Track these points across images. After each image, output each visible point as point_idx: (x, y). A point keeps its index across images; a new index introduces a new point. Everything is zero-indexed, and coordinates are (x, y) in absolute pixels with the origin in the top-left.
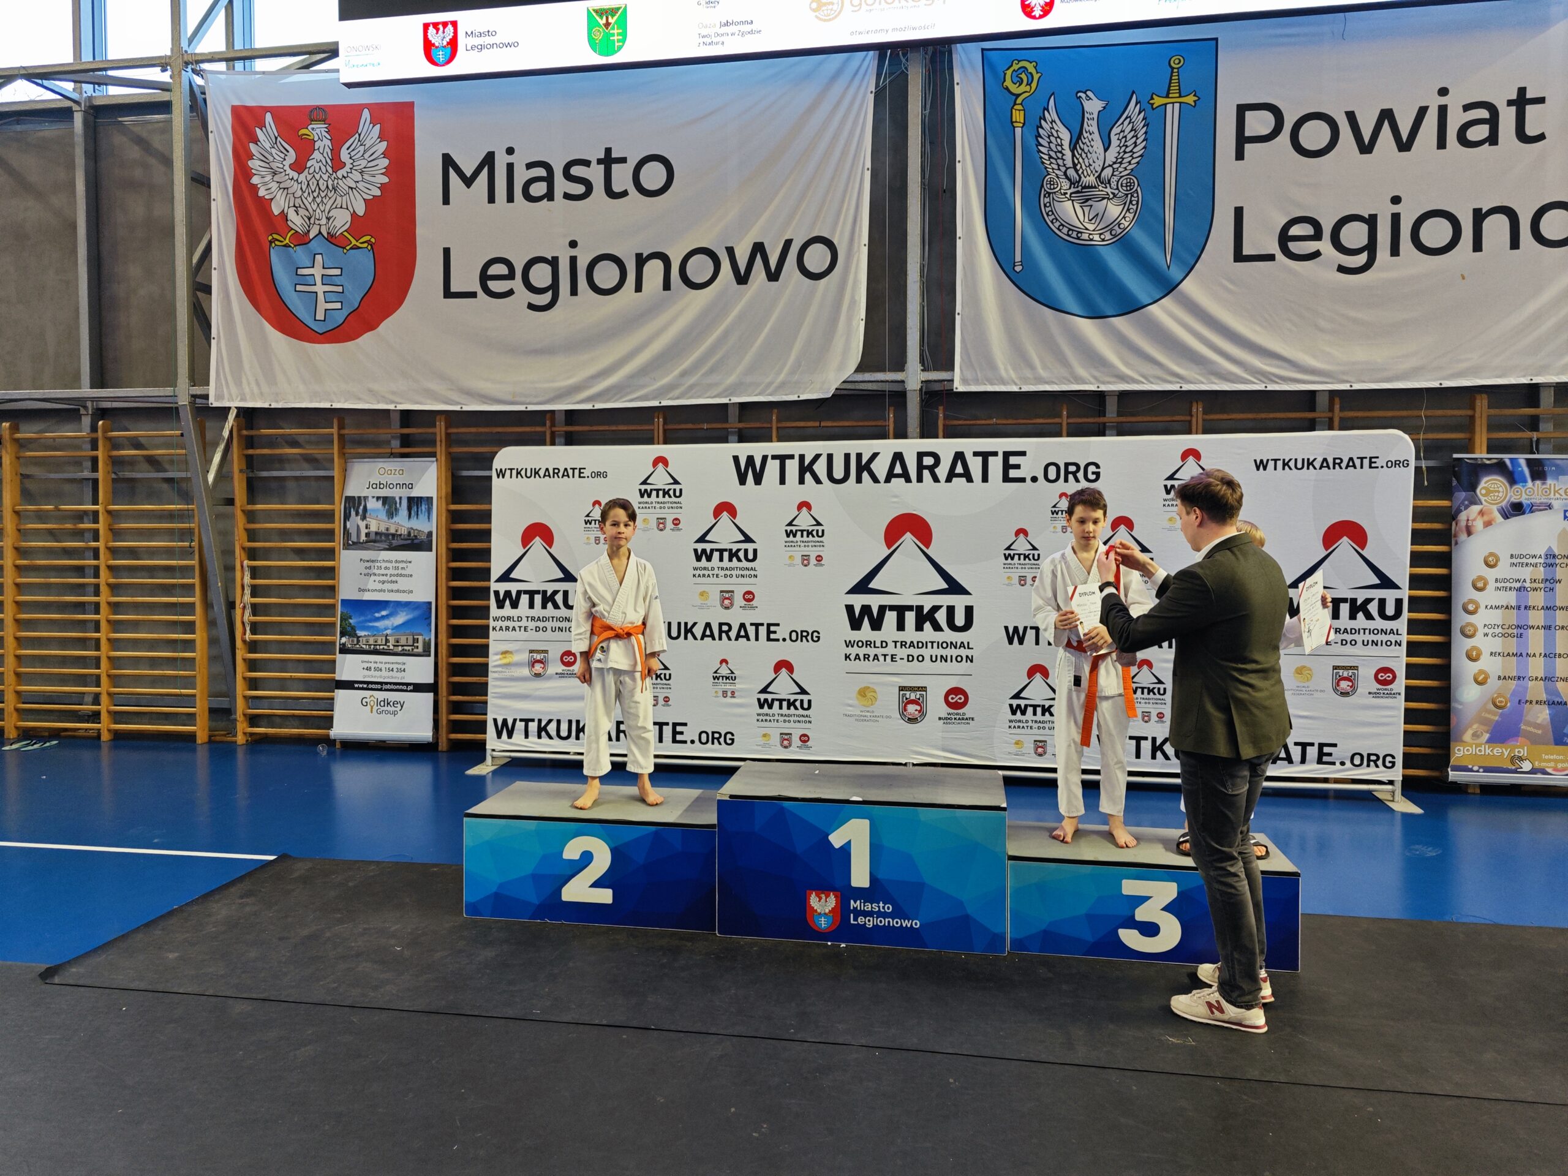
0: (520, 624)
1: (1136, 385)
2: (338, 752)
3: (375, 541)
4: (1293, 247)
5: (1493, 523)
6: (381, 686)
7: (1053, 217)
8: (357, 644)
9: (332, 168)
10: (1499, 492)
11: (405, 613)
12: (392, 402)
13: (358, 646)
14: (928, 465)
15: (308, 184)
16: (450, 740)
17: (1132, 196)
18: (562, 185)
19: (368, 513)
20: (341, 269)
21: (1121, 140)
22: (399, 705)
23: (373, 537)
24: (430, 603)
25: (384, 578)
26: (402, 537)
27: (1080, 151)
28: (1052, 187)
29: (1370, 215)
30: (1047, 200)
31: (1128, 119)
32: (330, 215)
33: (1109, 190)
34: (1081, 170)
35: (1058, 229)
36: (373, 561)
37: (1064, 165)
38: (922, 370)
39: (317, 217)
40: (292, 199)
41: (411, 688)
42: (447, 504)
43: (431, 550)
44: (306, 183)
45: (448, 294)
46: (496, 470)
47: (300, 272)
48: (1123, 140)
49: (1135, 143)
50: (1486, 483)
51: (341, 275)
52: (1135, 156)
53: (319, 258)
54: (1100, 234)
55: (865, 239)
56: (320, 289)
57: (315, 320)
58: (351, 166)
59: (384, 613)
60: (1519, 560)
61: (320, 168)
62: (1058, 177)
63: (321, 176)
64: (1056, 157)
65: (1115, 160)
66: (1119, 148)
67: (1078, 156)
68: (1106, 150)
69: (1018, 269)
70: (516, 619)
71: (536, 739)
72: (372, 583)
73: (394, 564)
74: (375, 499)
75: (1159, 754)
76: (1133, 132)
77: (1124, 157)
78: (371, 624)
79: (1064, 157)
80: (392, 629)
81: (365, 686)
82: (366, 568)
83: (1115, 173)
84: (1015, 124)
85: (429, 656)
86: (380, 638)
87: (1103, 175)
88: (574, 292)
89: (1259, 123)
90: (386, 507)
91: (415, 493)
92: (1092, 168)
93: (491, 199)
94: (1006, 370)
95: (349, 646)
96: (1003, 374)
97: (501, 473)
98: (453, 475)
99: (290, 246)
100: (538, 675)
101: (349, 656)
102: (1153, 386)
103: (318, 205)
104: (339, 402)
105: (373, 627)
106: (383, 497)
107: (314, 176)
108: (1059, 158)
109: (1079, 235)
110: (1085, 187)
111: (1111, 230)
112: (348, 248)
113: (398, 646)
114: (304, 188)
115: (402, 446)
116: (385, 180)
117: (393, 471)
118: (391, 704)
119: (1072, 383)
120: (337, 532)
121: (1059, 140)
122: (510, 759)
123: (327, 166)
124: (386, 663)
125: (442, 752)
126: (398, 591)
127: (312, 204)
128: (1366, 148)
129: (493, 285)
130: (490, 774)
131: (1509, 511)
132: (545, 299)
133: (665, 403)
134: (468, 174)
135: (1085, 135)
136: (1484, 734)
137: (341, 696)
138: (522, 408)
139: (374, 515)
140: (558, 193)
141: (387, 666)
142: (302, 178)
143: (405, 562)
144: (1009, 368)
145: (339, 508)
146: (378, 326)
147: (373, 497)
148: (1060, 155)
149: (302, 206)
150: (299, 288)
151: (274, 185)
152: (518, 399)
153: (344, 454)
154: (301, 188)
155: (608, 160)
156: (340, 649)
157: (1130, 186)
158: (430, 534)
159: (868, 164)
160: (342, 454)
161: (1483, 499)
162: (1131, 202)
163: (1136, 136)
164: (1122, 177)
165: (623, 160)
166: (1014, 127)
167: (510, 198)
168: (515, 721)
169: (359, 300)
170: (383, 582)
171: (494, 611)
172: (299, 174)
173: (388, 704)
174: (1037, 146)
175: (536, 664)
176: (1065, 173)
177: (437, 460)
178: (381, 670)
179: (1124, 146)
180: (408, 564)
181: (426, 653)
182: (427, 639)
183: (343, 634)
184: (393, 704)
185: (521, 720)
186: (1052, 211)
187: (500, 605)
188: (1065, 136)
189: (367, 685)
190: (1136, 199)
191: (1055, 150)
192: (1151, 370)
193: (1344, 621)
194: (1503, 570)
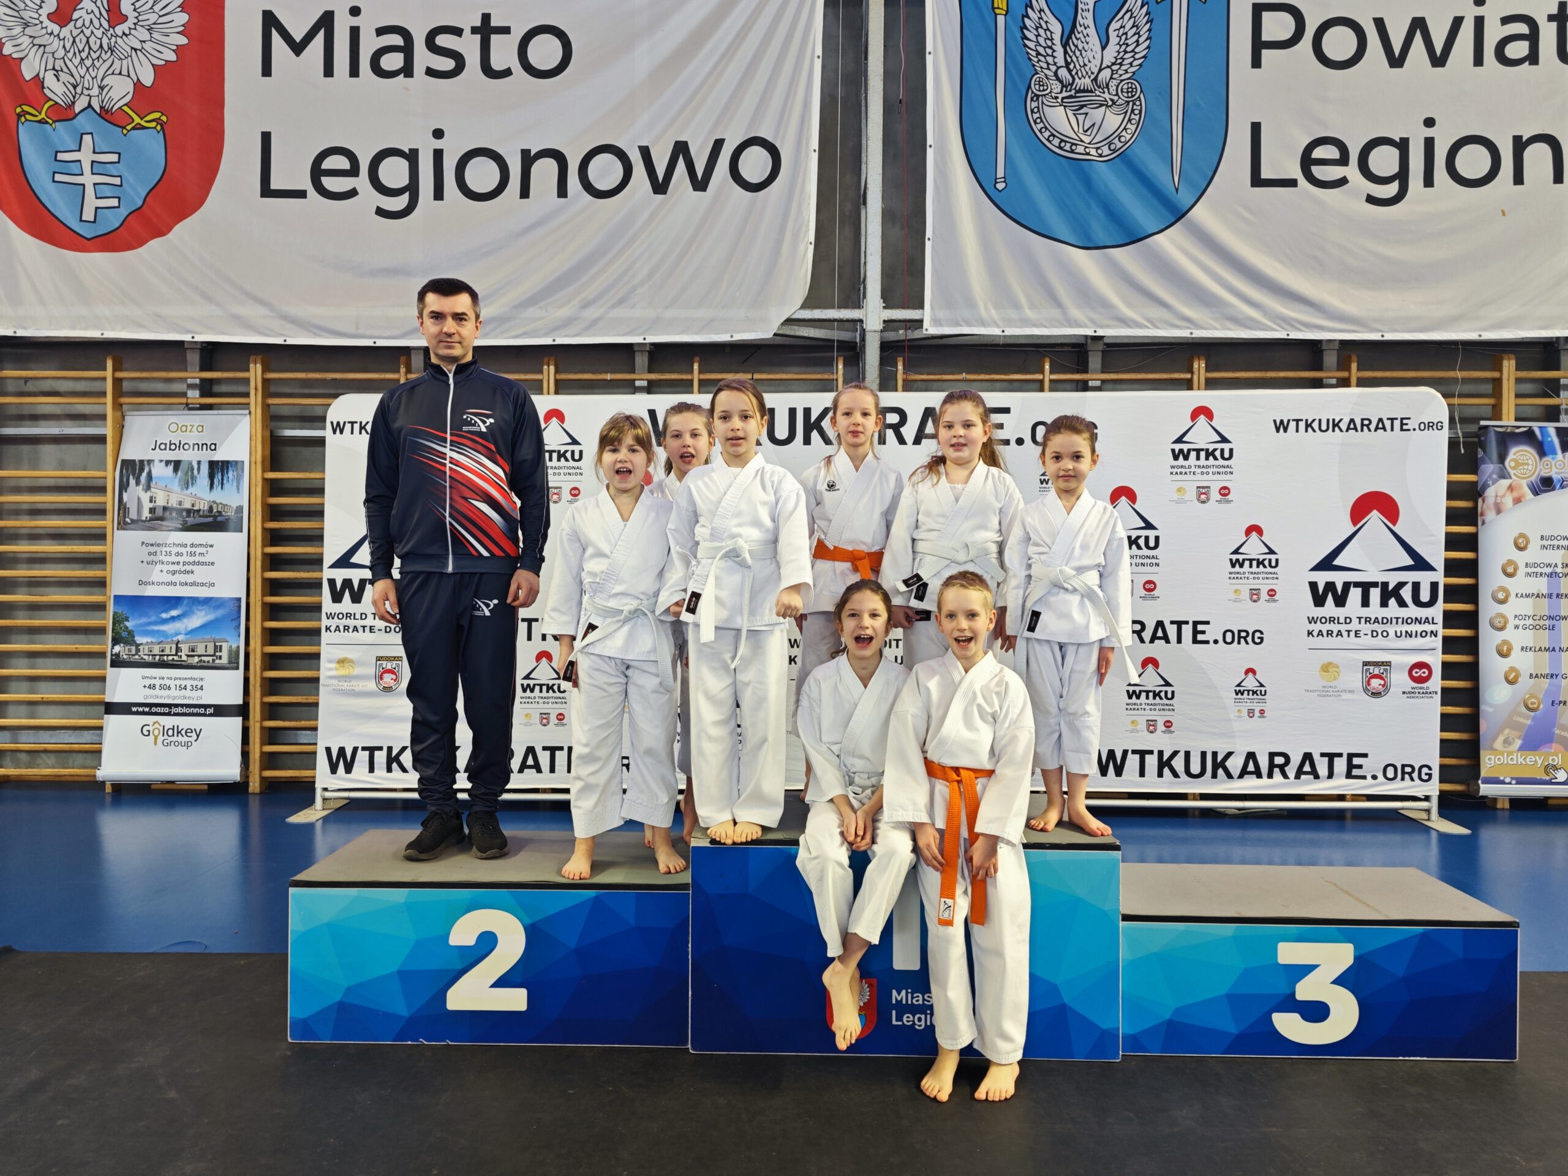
0: (364, 623)
1: (1140, 330)
2: (108, 799)
3: (162, 519)
4: (1317, 171)
5: (1523, 499)
6: (168, 709)
7: (1041, 125)
8: (136, 654)
9: (108, 22)
10: (1528, 464)
11: (203, 613)
12: (188, 331)
13: (137, 657)
14: (892, 423)
15: (74, 41)
16: (263, 779)
17: (1134, 104)
18: (423, 58)
19: (154, 481)
20: (119, 154)
21: (1120, 37)
22: (194, 735)
23: (159, 513)
24: (239, 600)
25: (176, 567)
26: (201, 513)
27: (1073, 48)
28: (1041, 88)
29: (1401, 139)
30: (1034, 104)
31: (1129, 13)
32: (105, 82)
33: (1107, 96)
34: (1075, 71)
35: (1048, 140)
36: (159, 545)
37: (1055, 64)
38: (884, 308)
39: (86, 85)
40: (51, 60)
41: (211, 711)
42: (264, 471)
43: (241, 531)
44: (71, 40)
45: (267, 191)
46: (332, 423)
47: (60, 156)
48: (1124, 37)
49: (1137, 41)
50: (1514, 454)
51: (119, 162)
52: (1137, 56)
53: (87, 139)
54: (1097, 149)
55: (815, 143)
56: (88, 179)
57: (81, 220)
58: (136, 21)
59: (174, 613)
60: (1550, 542)
61: (91, 22)
62: (1047, 78)
63: (92, 32)
64: (1045, 54)
65: (1114, 60)
66: (1118, 46)
67: (1071, 54)
68: (1103, 48)
69: (1000, 186)
70: (358, 617)
71: (384, 773)
72: (158, 574)
73: (189, 549)
74: (163, 463)
75: (1166, 770)
76: (1135, 29)
77: (1125, 57)
78: (156, 628)
79: (1054, 54)
80: (186, 634)
81: (147, 709)
82: (150, 554)
83: (1114, 76)
84: (997, 11)
85: (237, 668)
86: (168, 647)
87: (1100, 78)
88: (439, 194)
89: (1277, 26)
90: (179, 473)
91: (219, 456)
92: (1087, 68)
93: (329, 71)
94: (986, 308)
95: (125, 657)
96: (983, 312)
97: (338, 428)
98: (271, 432)
99: (47, 123)
100: (387, 689)
101: (124, 672)
102: (1159, 331)
103: (88, 69)
104: (113, 329)
105: (158, 631)
106: (175, 461)
107: (82, 31)
108: (1048, 55)
109: (1074, 147)
110: (1080, 91)
111: (1110, 144)
112: (129, 128)
113: (193, 656)
114: (68, 47)
115: (202, 395)
116: (183, 40)
117: (189, 428)
118: (183, 732)
119: (1065, 327)
120: (109, 507)
121: (1048, 33)
122: (347, 801)
123: (102, 19)
124: (176, 679)
125: (254, 794)
126: (193, 584)
127: (79, 67)
128: (1396, 61)
129: (331, 184)
130: (321, 821)
131: (1538, 487)
132: (399, 203)
133: (560, 341)
134: (298, 38)
135: (1080, 29)
136: (1516, 740)
137: (113, 723)
138: (369, 343)
139: (162, 484)
140: (419, 68)
141: (178, 682)
142: (65, 32)
143: (206, 546)
144: (990, 306)
145: (112, 476)
146: (169, 229)
147: (161, 461)
148: (1049, 51)
149: (65, 69)
150: (58, 177)
151: (25, 41)
152: (361, 331)
153: (121, 405)
154: (64, 47)
155: (486, 30)
156: (112, 661)
157: (1132, 92)
158: (240, 509)
159: (819, 51)
160: (118, 406)
161: (1512, 472)
162: (1133, 111)
163: (1139, 33)
164: (1122, 81)
165: (506, 30)
166: (996, 15)
167: (354, 72)
168: (355, 749)
169: (144, 195)
170: (174, 573)
171: (327, 605)
172: (61, 27)
173: (178, 733)
174: (1022, 39)
175: (385, 675)
176: (1056, 74)
177: (250, 413)
178: (169, 688)
179: (1124, 44)
180: (209, 549)
181: (233, 665)
182: (234, 646)
183: (116, 641)
184: (186, 732)
185: (364, 749)
186: (1040, 118)
187: (337, 598)
188: (1056, 28)
189: (150, 709)
190: (1139, 108)
191: (1045, 45)
192: (1157, 312)
193: (1375, 609)
194: (1533, 553)
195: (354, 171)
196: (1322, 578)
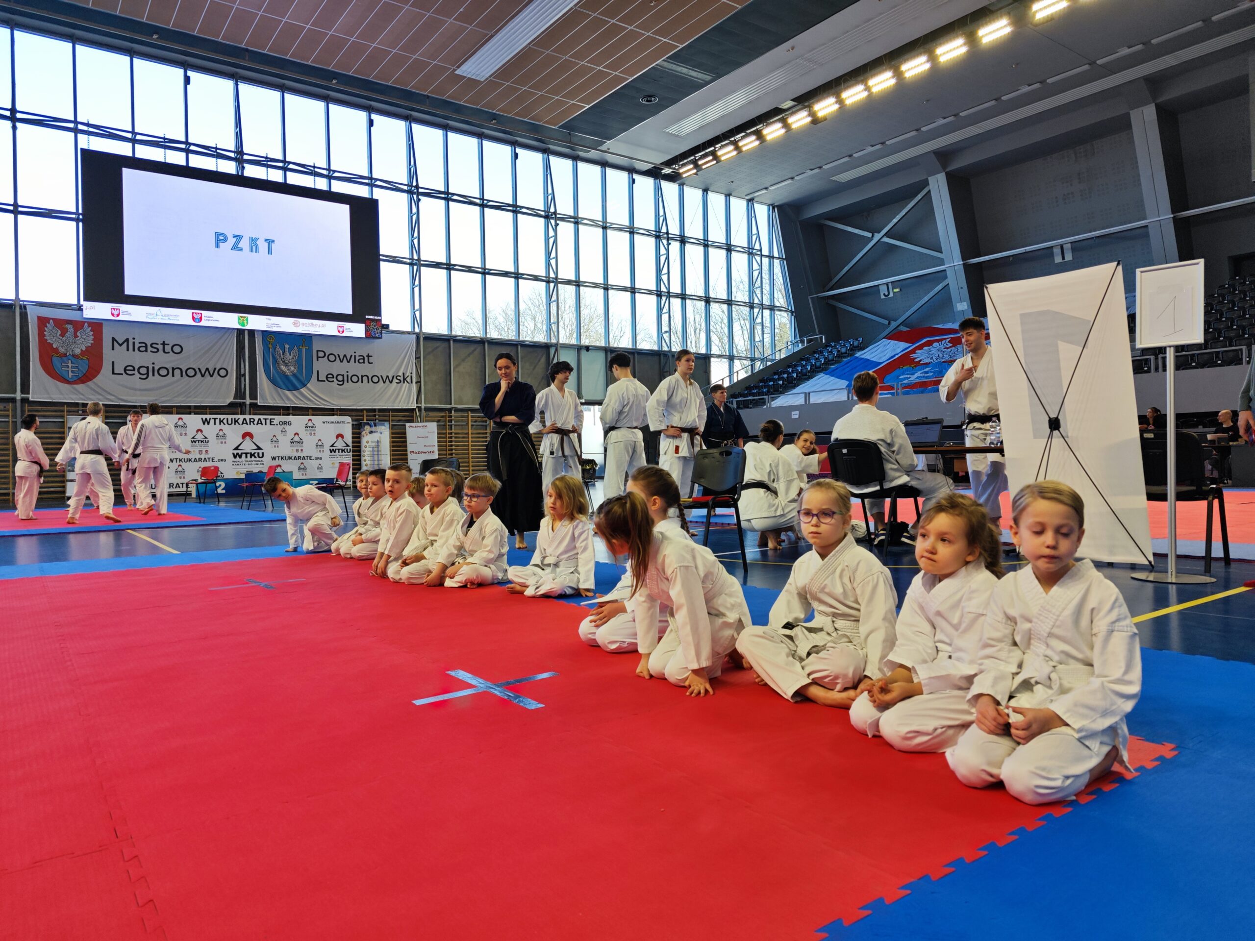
1: (298, 405)
4: (329, 379)
5: (367, 435)
7: (279, 369)
9: (74, 337)
10: (370, 429)
14: (252, 421)
15: (66, 340)
18: (149, 349)
20: (78, 364)
21: (293, 354)
28: (278, 361)
29: (343, 374)
31: (294, 351)
32: (74, 349)
33: (291, 364)
34: (285, 359)
35: (280, 371)
37: (281, 358)
38: (250, 400)
39: (69, 350)
40: (60, 344)
45: (113, 373)
47: (63, 364)
49: (296, 355)
51: (77, 366)
52: (296, 358)
53: (70, 361)
54: (290, 373)
55: (235, 368)
56: (70, 369)
57: (67, 377)
58: (81, 337)
61: (70, 337)
62: (280, 360)
63: (70, 339)
65: (292, 358)
66: (293, 356)
67: (284, 356)
68: (290, 356)
69: (272, 379)
76: (296, 353)
77: (294, 358)
79: (281, 356)
83: (292, 361)
87: (289, 361)
88: (153, 375)
89: (321, 354)
92: (287, 359)
93: (128, 350)
99: (60, 357)
102: (302, 406)
103: (69, 346)
107: (68, 339)
109: (285, 373)
110: (286, 363)
111: (292, 372)
112: (80, 359)
114: (64, 341)
116: (93, 342)
119: (284, 404)
123: (72, 336)
127: (67, 346)
128: (342, 361)
129: (128, 372)
132: (144, 377)
134: (120, 343)
135: (285, 352)
142: (63, 339)
144: (269, 400)
146: (89, 381)
149: (64, 346)
150: (63, 369)
151: (53, 340)
155: (164, 344)
157: (296, 364)
162: (295, 367)
164: (294, 362)
165: (168, 345)
166: (270, 349)
167: (134, 350)
169: (83, 373)
172: (62, 337)
174: (275, 352)
176: (282, 360)
186: (278, 366)
188: (281, 352)
190: (297, 367)
191: (279, 355)
192: (302, 402)
193: (340, 453)
194: (370, 444)
195: (134, 370)
196: (332, 448)
